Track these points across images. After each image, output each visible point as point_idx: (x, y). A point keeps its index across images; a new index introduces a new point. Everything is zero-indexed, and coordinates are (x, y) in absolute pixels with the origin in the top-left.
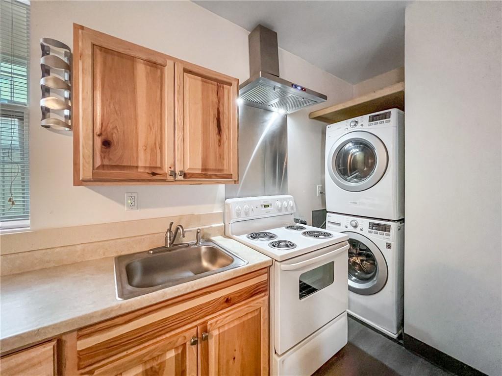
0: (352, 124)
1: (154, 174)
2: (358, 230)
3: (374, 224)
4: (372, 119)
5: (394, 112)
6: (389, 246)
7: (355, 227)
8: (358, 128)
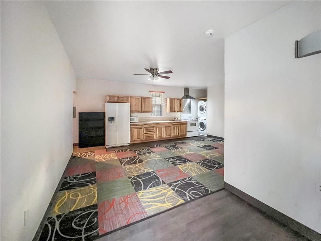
1: (174, 111)
2: (202, 120)
3: (204, 119)
4: (204, 102)
6: (206, 122)
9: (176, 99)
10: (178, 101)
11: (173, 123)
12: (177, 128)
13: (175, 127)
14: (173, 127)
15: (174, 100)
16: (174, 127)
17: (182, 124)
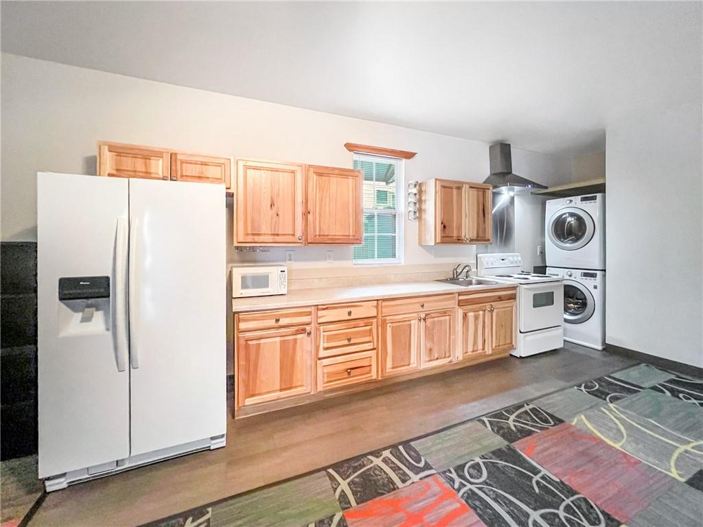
0: (568, 202)
1: (459, 240)
2: (572, 278)
3: (585, 273)
4: (584, 199)
5: (599, 196)
6: (595, 287)
7: (570, 276)
8: (573, 204)
9: (466, 183)
10: (474, 192)
11: (460, 294)
12: (476, 318)
13: (471, 315)
14: (460, 312)
15: (459, 188)
16: (465, 316)
17: (500, 299)
